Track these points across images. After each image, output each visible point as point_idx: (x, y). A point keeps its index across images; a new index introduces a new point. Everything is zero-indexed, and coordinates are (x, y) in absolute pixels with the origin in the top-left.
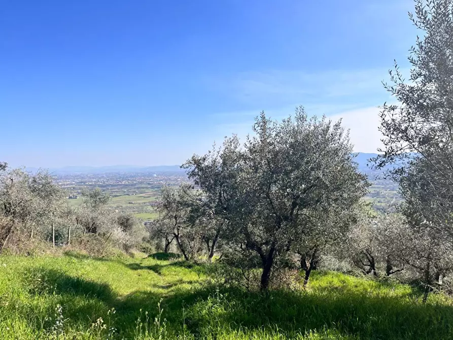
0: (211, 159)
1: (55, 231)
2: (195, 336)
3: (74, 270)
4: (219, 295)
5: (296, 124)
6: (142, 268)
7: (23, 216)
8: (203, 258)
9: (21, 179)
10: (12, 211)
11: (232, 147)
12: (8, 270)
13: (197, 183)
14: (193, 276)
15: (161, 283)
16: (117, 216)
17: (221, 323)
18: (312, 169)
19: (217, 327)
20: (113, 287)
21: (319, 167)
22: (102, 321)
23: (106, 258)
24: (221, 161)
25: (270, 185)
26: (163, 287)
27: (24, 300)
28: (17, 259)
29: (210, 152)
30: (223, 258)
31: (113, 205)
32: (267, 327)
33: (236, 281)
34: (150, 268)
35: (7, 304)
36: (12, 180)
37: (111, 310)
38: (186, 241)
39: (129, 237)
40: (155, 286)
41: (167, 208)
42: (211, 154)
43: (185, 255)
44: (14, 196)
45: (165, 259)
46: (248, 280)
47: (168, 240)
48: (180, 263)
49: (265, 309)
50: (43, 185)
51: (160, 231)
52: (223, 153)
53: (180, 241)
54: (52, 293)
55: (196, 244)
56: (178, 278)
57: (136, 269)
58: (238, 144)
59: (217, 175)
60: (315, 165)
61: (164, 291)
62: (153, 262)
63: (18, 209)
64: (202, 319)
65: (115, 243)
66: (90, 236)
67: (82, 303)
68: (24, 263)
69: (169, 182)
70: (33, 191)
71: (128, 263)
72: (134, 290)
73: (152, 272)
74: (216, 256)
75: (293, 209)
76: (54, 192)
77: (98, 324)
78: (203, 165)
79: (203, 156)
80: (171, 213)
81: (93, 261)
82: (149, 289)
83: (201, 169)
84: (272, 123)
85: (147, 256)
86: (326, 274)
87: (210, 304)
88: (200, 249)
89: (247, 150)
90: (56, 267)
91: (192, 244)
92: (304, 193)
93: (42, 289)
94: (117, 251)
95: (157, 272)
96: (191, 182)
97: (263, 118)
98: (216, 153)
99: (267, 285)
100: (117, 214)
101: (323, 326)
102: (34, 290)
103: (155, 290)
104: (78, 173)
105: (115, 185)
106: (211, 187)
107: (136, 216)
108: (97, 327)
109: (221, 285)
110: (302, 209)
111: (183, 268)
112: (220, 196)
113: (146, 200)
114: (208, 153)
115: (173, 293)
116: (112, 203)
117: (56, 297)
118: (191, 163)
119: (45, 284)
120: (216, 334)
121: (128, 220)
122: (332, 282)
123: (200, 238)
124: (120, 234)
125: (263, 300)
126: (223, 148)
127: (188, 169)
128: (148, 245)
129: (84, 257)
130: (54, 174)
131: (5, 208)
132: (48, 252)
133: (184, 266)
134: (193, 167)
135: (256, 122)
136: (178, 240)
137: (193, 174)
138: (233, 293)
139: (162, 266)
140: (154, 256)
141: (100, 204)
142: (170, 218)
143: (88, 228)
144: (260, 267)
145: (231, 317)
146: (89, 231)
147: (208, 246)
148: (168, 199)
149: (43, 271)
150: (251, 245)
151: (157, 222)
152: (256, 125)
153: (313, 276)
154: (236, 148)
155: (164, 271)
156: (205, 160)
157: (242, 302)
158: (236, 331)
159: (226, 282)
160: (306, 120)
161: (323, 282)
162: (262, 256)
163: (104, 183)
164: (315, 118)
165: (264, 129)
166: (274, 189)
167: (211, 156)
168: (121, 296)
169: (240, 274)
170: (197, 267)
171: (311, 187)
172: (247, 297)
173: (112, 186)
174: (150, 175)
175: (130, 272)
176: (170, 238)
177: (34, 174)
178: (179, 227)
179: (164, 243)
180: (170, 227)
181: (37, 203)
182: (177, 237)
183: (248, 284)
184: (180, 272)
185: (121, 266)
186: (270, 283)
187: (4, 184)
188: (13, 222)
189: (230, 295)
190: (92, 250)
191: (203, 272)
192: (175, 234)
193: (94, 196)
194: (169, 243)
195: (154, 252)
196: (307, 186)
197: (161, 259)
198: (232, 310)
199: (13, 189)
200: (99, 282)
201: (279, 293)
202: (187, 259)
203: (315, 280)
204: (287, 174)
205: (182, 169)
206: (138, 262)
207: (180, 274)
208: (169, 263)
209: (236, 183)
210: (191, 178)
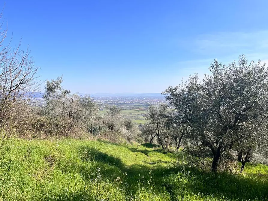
0: (180, 89)
1: (93, 127)
2: (170, 194)
3: (103, 149)
4: (185, 172)
5: (239, 66)
6: (138, 151)
7: (78, 119)
8: (173, 148)
9: (77, 99)
10: (73, 116)
11: (194, 82)
12: (71, 146)
13: (171, 103)
14: (167, 159)
15: (149, 161)
16: (124, 121)
17: (186, 189)
18: (251, 96)
19: (184, 190)
20: (123, 161)
21: (255, 95)
22: (120, 179)
23: (118, 144)
24: (187, 90)
25: (220, 106)
26: (150, 164)
27: (79, 162)
28: (75, 141)
29: (179, 85)
30: (185, 149)
31: (121, 115)
32: (216, 195)
33: (195, 164)
34: (142, 151)
35: (71, 164)
36: (73, 99)
37: (125, 173)
38: (163, 138)
39: (130, 133)
40: (145, 162)
41: (152, 118)
42: (180, 86)
43: (162, 146)
44: (74, 108)
45: (150, 147)
46: (203, 165)
47: (152, 137)
48: (160, 150)
49: (215, 184)
50: (87, 103)
51: (148, 131)
52: (188, 85)
53: (159, 138)
54: (93, 161)
55: (169, 140)
56: (158, 159)
57: (134, 152)
58: (198, 80)
59: (184, 98)
60: (253, 93)
61: (151, 166)
62: (144, 148)
63: (75, 115)
64: (174, 185)
65: (123, 136)
66: (110, 131)
67: (107, 168)
68: (79, 143)
69: (152, 103)
70: (83, 106)
71: (130, 148)
72: (134, 163)
73: (143, 154)
74: (181, 148)
75: (235, 122)
76: (93, 107)
77: (118, 180)
78: (175, 93)
79: (175, 87)
80: (154, 121)
81: (112, 145)
82: (142, 164)
83: (174, 95)
84: (223, 66)
85: (140, 145)
86: (256, 165)
87: (179, 177)
88: (171, 143)
89: (205, 83)
90: (94, 147)
91: (166, 139)
92: (244, 112)
93: (87, 158)
94: (124, 140)
95: (146, 154)
96: (168, 103)
97: (216, 63)
98: (183, 85)
99: (216, 169)
100: (123, 120)
101: (255, 199)
102: (83, 158)
103: (145, 165)
104: (104, 97)
105: (123, 104)
106: (181, 106)
107: (134, 122)
108: (117, 182)
109: (186, 166)
110: (242, 122)
111: (161, 153)
112: (186, 112)
113: (140, 113)
114: (178, 86)
115: (156, 167)
116: (122, 114)
117: (95, 163)
118: (168, 91)
119: (89, 156)
120: (184, 195)
121: (130, 123)
122: (260, 171)
123: (171, 137)
124: (125, 131)
125: (213, 178)
126: (188, 82)
127: (166, 95)
128: (140, 139)
129: (107, 142)
130: (93, 97)
131: (69, 114)
132: (90, 138)
133: (162, 152)
134: (169, 94)
135: (211, 66)
136: (158, 137)
137: (169, 98)
138: (194, 171)
139: (149, 151)
140: (144, 145)
141: (116, 114)
142: (154, 123)
143: (109, 127)
144: (212, 157)
145: (192, 186)
146: (109, 129)
147: (176, 142)
148: (153, 113)
149: (88, 148)
150: (206, 143)
151: (147, 125)
152: (211, 68)
153: (246, 166)
154: (197, 82)
155: (150, 154)
156: (176, 89)
157: (200, 178)
158: (196, 195)
159: (189, 164)
160: (246, 64)
161: (254, 170)
162: (213, 150)
163: (117, 102)
164: (253, 62)
165: (217, 70)
166: (222, 108)
167: (180, 87)
168: (127, 166)
169: (197, 160)
170: (169, 153)
171: (250, 108)
172: (202, 175)
173: (122, 104)
174: (142, 98)
175: (132, 153)
176: (153, 136)
177: (83, 96)
178: (159, 129)
179: (150, 138)
180: (154, 129)
181: (85, 112)
182: (157, 135)
183: (203, 167)
184: (159, 156)
185: (126, 149)
186: (218, 168)
187: (69, 102)
188: (74, 121)
189: (191, 172)
190: (111, 139)
191: (173, 157)
192: (156, 133)
193: (112, 109)
194: (153, 138)
195: (144, 143)
196: (247, 107)
197: (148, 147)
198: (193, 182)
199: (73, 104)
200: (115, 156)
201: (224, 175)
202: (164, 148)
203: (248, 169)
204: (232, 99)
205: (163, 95)
206: (135, 147)
207: (160, 157)
208: (153, 150)
209: (197, 104)
210: (168, 101)
